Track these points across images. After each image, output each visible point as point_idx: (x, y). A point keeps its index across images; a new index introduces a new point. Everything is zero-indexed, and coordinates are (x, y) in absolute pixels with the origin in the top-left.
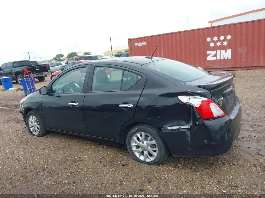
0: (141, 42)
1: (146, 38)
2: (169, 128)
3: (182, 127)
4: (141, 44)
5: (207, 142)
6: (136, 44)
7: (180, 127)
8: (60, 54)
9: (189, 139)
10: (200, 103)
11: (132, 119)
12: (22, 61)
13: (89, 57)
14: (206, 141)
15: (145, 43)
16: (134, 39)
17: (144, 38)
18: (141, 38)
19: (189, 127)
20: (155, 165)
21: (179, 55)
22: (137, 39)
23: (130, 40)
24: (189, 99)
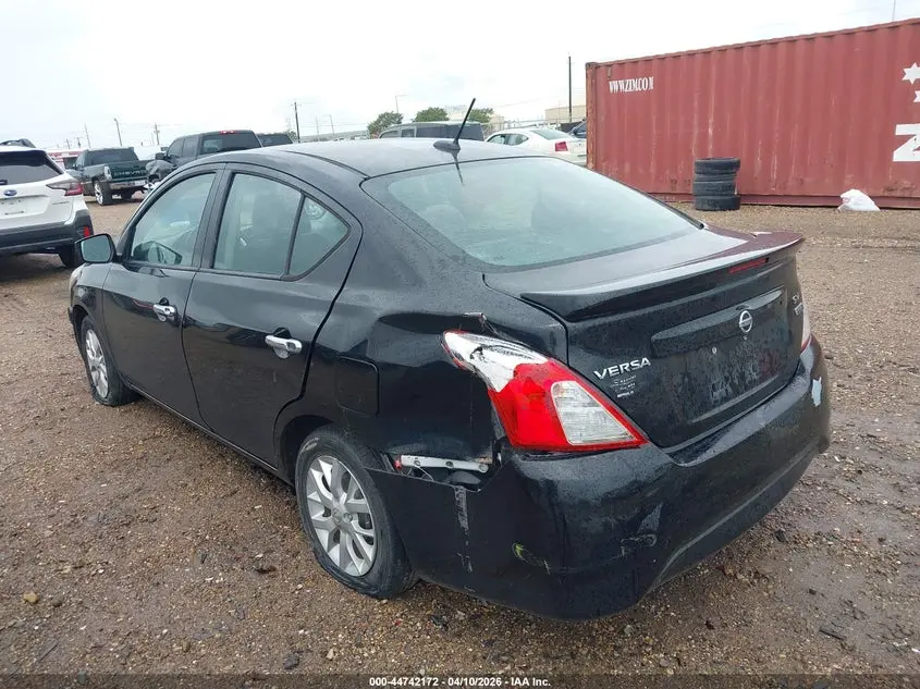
0: (635, 76)
1: (655, 63)
2: (407, 460)
3: (457, 464)
4: (633, 85)
5: (522, 552)
6: (614, 86)
7: (451, 464)
8: (389, 112)
9: (464, 523)
10: (510, 376)
11: (298, 399)
12: (228, 133)
13: (446, 126)
14: (519, 548)
15: (649, 83)
16: (609, 65)
17: (648, 60)
18: (635, 62)
19: (484, 469)
20: (369, 595)
21: (777, 135)
22: (621, 64)
23: (593, 69)
24: (480, 349)
